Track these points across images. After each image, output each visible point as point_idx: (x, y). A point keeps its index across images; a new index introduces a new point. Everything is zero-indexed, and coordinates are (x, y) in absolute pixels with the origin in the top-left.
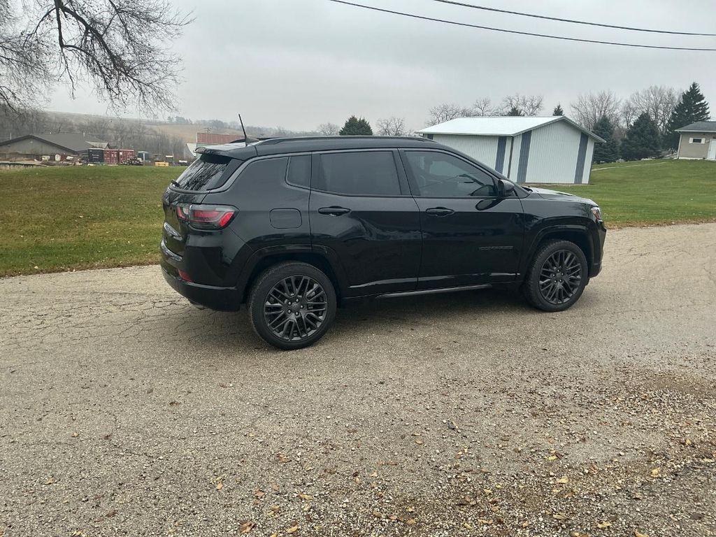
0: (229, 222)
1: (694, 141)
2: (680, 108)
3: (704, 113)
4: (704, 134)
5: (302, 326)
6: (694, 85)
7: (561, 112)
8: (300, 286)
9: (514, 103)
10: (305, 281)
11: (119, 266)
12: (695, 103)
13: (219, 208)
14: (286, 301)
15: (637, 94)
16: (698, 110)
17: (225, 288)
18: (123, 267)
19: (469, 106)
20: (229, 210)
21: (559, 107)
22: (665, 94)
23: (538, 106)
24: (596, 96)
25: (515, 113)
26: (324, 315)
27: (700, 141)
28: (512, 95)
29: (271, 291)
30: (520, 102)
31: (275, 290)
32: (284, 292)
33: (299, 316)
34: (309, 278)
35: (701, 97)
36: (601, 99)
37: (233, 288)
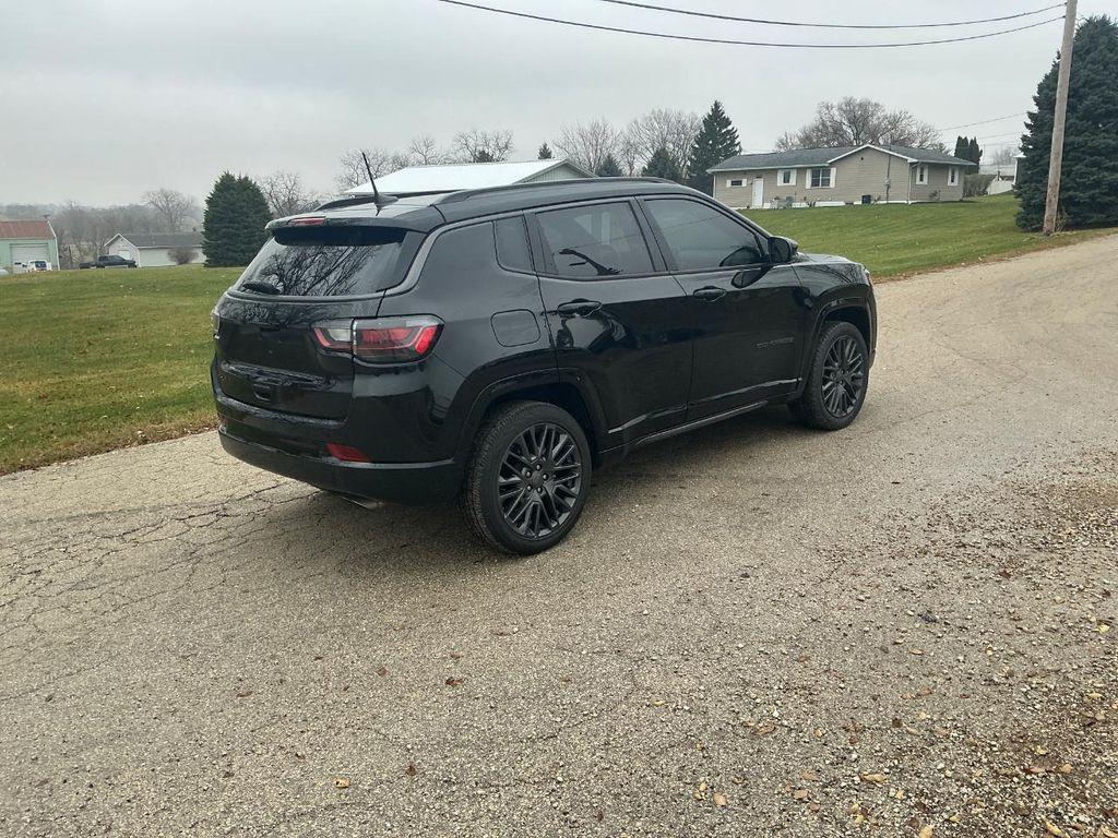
0: (432, 344)
1: (733, 183)
2: (701, 140)
3: (733, 144)
4: (745, 172)
5: (551, 508)
6: (717, 105)
7: (550, 153)
8: (542, 443)
9: (471, 143)
10: (550, 432)
11: (22, 468)
12: (720, 130)
13: (411, 322)
14: (524, 470)
15: (636, 122)
16: (725, 140)
17: (436, 464)
18: (34, 468)
19: (403, 151)
20: (427, 323)
21: (545, 147)
22: (673, 120)
23: (506, 147)
24: (587, 128)
25: (483, 158)
26: (578, 484)
27: (740, 183)
28: (467, 131)
29: (505, 457)
30: (480, 143)
31: (510, 456)
32: (521, 455)
33: (544, 492)
34: (553, 427)
35: (728, 122)
36: (594, 134)
37: (449, 461)
